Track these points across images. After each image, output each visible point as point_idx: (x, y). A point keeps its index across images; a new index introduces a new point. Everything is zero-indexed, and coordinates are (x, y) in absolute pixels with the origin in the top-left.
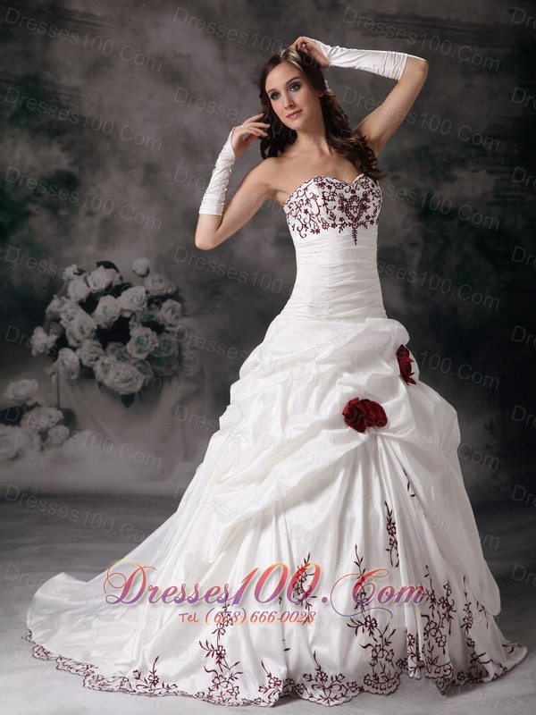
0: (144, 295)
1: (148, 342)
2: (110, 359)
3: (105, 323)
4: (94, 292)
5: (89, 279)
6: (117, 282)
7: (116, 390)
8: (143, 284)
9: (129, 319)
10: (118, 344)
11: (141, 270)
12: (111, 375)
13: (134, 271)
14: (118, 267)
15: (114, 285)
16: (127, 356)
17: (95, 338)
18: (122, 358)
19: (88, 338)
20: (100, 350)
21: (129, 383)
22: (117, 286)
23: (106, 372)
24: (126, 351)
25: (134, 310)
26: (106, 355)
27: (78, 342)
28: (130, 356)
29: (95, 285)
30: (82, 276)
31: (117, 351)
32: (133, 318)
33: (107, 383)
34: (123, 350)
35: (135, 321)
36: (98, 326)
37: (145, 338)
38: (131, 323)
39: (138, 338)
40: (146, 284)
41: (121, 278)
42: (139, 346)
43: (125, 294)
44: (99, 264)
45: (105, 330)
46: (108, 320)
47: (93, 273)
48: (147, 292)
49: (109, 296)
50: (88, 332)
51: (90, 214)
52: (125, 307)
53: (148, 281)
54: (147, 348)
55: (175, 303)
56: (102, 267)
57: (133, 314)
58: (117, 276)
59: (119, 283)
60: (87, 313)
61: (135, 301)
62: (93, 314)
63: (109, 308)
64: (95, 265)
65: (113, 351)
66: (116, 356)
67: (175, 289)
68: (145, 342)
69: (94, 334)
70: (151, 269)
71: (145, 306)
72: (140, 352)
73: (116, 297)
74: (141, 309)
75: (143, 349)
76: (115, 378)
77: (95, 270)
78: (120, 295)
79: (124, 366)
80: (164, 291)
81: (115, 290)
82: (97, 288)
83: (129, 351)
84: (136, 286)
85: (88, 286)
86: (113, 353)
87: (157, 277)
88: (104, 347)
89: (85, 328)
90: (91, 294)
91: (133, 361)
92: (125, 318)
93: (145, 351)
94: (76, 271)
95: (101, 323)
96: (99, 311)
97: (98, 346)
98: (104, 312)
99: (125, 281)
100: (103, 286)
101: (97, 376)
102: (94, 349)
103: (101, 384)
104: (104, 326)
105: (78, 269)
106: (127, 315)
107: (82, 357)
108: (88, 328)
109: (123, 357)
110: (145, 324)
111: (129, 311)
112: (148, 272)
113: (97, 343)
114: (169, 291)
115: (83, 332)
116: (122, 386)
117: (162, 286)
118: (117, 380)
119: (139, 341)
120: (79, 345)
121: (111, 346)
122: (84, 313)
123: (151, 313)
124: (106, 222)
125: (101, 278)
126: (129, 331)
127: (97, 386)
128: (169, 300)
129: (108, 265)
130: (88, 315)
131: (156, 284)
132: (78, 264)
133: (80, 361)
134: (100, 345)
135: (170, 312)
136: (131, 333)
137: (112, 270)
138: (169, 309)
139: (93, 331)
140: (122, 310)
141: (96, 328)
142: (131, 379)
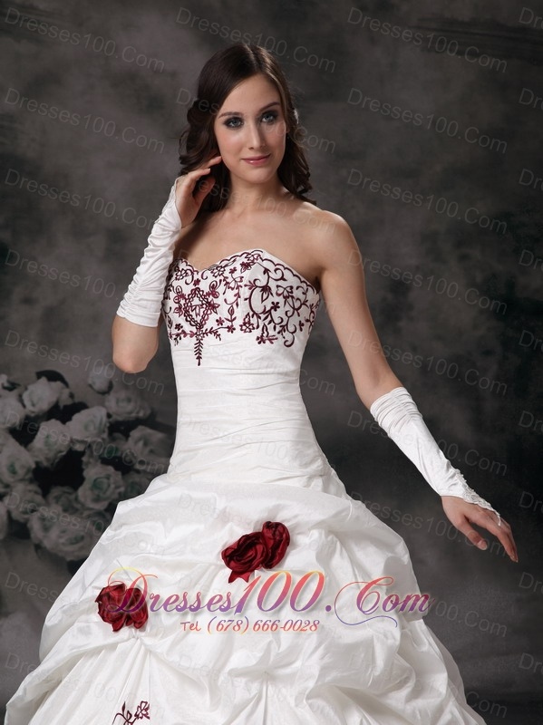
0: (105, 419)
1: (109, 486)
2: (52, 511)
3: (47, 459)
4: (33, 415)
5: (25, 396)
6: (65, 401)
7: (60, 554)
8: (102, 404)
9: (83, 453)
10: (66, 489)
11: (100, 384)
12: (54, 533)
13: (90, 386)
14: (67, 379)
15: (61, 405)
16: (78, 506)
17: (31, 481)
18: (70, 509)
19: (22, 480)
20: (39, 498)
21: (80, 544)
22: (65, 407)
23: (46, 529)
24: (76, 499)
25: (89, 440)
26: (48, 504)
27: (7, 486)
28: (83, 505)
29: (33, 405)
30: (15, 392)
31: (63, 499)
32: (88, 452)
33: (47, 544)
34: (72, 497)
35: (91, 455)
36: (37, 463)
37: (105, 481)
38: (85, 459)
39: (95, 480)
40: (107, 404)
41: (72, 396)
42: (96, 492)
43: (76, 417)
44: (40, 375)
45: (46, 469)
46: (51, 455)
47: (31, 388)
48: (109, 416)
49: (53, 421)
50: (21, 472)
51: (28, 301)
52: (76, 437)
53: (111, 401)
54: (108, 493)
55: (148, 431)
56: (44, 380)
57: (90, 446)
58: (66, 392)
59: (69, 402)
60: (21, 444)
61: (91, 428)
62: (30, 446)
63: (53, 437)
64: (34, 376)
65: (57, 499)
66: (63, 505)
67: (148, 412)
68: (105, 486)
69: (30, 475)
70: (114, 383)
71: (105, 435)
72: (97, 500)
73: (64, 422)
74: (100, 440)
75: (101, 495)
76: (60, 537)
77: (33, 382)
78: (70, 419)
79: (72, 519)
80: (134, 415)
81: (62, 413)
82: (36, 409)
83: (81, 499)
84: (92, 406)
85: (24, 406)
86: (57, 502)
87: (123, 394)
88: (45, 493)
89: (17, 467)
90: (27, 418)
91: (86, 513)
92: (76, 452)
93: (105, 500)
94: (6, 385)
95: (41, 458)
96: (38, 442)
97: (36, 493)
98: (47, 443)
99: (77, 400)
100: (45, 406)
101: (32, 535)
102: (29, 496)
103: (38, 547)
104: (45, 464)
105: (8, 381)
106: (79, 447)
107: (12, 507)
108: (23, 467)
109: (73, 507)
110: (105, 462)
111: (82, 442)
112: (110, 386)
113: (34, 487)
114: (141, 414)
115: (13, 472)
116: (69, 548)
117: (130, 407)
118: (62, 541)
119: (96, 485)
120: (8, 490)
121: (56, 491)
122: (17, 444)
123: (114, 445)
124: (50, 313)
125: (42, 395)
126: (82, 470)
127: (32, 548)
128: (140, 427)
129: (53, 376)
130: (22, 449)
131: (121, 404)
132: (8, 374)
133: (9, 513)
134: (39, 490)
135: (141, 444)
136: (85, 474)
137: (59, 384)
138: (140, 439)
139: (28, 471)
140: (72, 441)
141: (33, 466)
142: (82, 538)
